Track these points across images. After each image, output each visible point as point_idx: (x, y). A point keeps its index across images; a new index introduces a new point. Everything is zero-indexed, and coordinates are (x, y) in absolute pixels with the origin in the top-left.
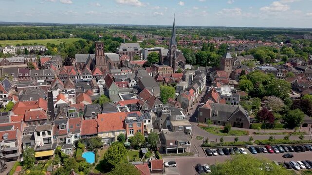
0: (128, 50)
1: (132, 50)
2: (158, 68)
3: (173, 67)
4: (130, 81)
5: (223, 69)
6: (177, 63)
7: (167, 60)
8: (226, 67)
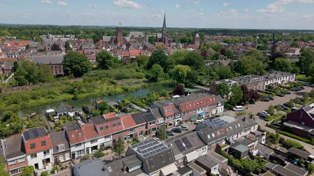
0: (135, 36)
1: (138, 36)
2: (155, 44)
3: (165, 43)
4: (139, 47)
5: (194, 44)
6: (167, 41)
7: (160, 40)
8: (196, 42)
